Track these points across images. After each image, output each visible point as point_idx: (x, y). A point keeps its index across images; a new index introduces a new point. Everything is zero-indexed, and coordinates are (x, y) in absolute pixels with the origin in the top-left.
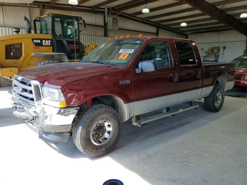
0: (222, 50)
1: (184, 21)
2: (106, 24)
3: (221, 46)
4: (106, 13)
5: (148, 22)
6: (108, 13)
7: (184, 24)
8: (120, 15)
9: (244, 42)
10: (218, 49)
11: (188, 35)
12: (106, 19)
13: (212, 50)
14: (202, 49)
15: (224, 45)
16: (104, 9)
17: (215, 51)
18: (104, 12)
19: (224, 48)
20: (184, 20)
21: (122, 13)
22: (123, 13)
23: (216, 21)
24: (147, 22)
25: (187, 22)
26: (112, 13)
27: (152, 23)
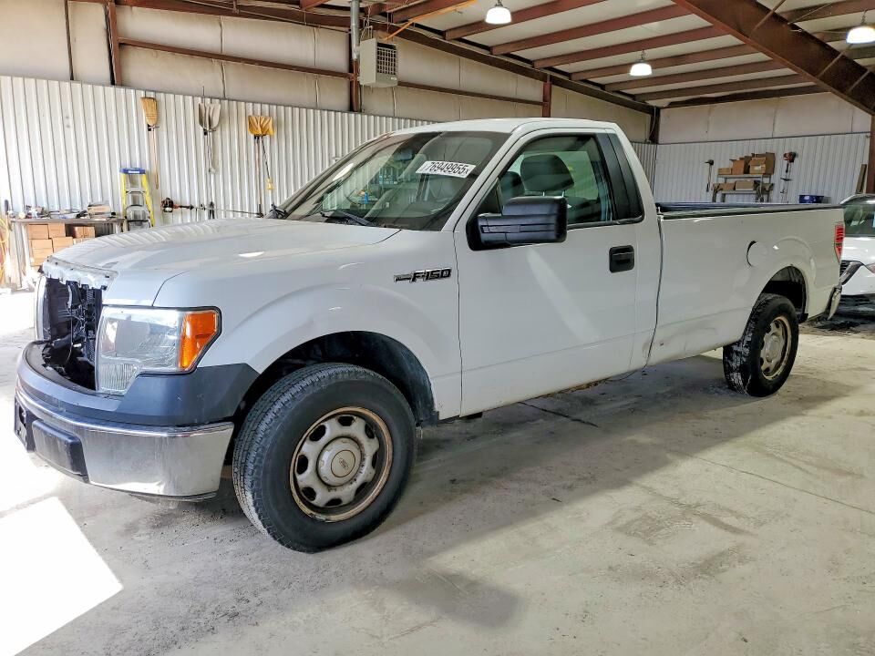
0: (781, 164)
1: (642, 59)
2: (353, 66)
3: (779, 149)
4: (354, 24)
5: (511, 60)
6: (361, 24)
7: (641, 70)
8: (406, 35)
9: (862, 135)
10: (769, 160)
11: (658, 109)
12: (354, 46)
13: (746, 164)
14: (711, 163)
15: (790, 146)
16: (348, 9)
17: (756, 168)
18: (345, 23)
19: (791, 157)
20: (640, 52)
21: (412, 24)
22: (418, 26)
23: (760, 57)
24: (506, 59)
25: (655, 63)
26: (376, 27)
27: (528, 66)
